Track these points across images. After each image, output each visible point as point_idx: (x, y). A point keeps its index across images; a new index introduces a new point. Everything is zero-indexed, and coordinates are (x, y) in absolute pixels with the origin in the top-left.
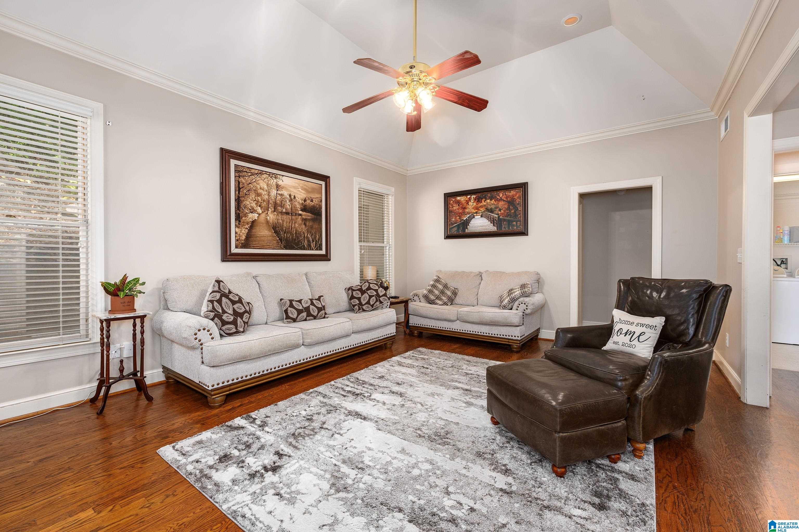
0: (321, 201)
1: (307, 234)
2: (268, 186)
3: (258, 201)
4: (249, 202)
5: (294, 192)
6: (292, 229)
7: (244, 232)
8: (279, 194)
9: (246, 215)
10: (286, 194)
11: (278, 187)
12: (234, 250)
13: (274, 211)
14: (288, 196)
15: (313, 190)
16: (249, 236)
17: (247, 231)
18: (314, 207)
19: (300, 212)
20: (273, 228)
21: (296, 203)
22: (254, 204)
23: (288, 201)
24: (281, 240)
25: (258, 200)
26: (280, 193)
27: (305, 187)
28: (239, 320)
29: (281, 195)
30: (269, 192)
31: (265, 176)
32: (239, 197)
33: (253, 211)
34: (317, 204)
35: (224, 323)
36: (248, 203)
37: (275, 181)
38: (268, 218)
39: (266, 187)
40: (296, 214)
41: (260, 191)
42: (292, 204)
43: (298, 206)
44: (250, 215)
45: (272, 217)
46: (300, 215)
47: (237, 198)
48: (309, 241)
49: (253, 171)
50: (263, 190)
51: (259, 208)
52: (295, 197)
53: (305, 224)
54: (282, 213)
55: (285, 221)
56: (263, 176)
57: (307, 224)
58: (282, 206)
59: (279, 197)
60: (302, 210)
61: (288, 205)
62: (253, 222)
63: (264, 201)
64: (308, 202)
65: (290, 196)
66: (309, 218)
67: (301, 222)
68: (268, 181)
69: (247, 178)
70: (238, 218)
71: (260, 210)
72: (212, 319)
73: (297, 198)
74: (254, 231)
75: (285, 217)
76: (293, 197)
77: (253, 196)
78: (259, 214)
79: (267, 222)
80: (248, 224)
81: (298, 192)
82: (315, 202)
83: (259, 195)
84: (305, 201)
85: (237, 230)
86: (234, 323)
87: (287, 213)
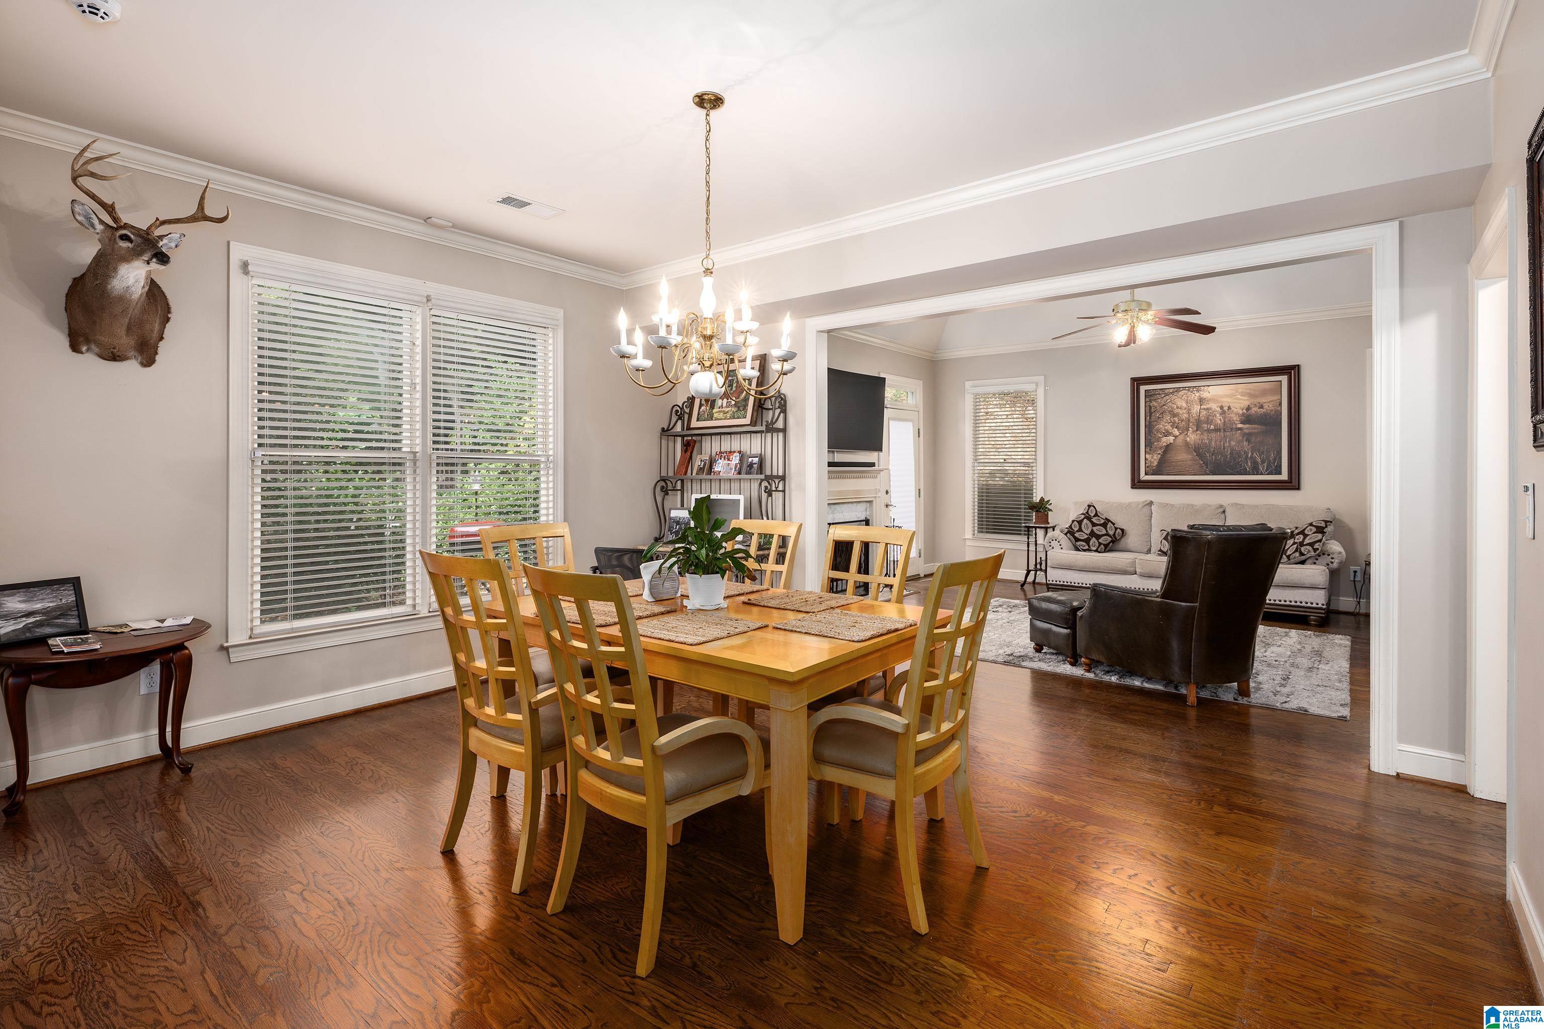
0: (1280, 404)
1: (1252, 454)
2: (1187, 402)
3: (1174, 423)
4: (1164, 425)
5: (1226, 402)
6: (1224, 448)
7: (1155, 459)
8: (1204, 409)
9: (1159, 440)
10: (1214, 406)
11: (1201, 401)
12: (1143, 477)
13: (1197, 430)
14: (1219, 409)
15: (1264, 393)
16: (1162, 462)
17: (1159, 456)
18: (1265, 415)
19: (1240, 426)
20: (1195, 451)
21: (1233, 415)
22: (1169, 427)
23: (1218, 415)
24: (1206, 464)
25: (1174, 420)
26: (1205, 407)
27: (1248, 391)
28: (1094, 540)
29: (1208, 409)
30: (1189, 410)
31: (1182, 393)
32: (1150, 422)
33: (1167, 434)
34: (1271, 411)
35: (1077, 540)
36: (1161, 426)
37: (1197, 394)
38: (1188, 439)
39: (1184, 405)
40: (1232, 429)
41: (1176, 411)
42: (1224, 418)
43: (1236, 418)
44: (1164, 439)
45: (1192, 437)
46: (1240, 429)
47: (1147, 423)
48: (1255, 463)
49: (1166, 391)
50: (1181, 408)
51: (1176, 430)
52: (1229, 408)
53: (1248, 441)
54: (1209, 431)
55: (1214, 440)
56: (1180, 393)
57: (1253, 439)
58: (1208, 421)
59: (1204, 413)
60: (1242, 423)
61: (1219, 420)
62: (1168, 447)
63: (1182, 421)
64: (1254, 410)
65: (1222, 407)
66: (1256, 431)
67: (1240, 438)
68: (1188, 397)
69: (1159, 400)
70: (1149, 444)
71: (1176, 432)
72: (1066, 534)
73: (1233, 409)
74: (1168, 456)
75: (1213, 435)
76: (1226, 409)
77: (1168, 417)
78: (1176, 437)
79: (1187, 444)
80: (1161, 448)
81: (1235, 401)
82: (1269, 407)
83: (1175, 415)
84: (1248, 409)
85: (1147, 456)
86: (1087, 541)
87: (1217, 430)
